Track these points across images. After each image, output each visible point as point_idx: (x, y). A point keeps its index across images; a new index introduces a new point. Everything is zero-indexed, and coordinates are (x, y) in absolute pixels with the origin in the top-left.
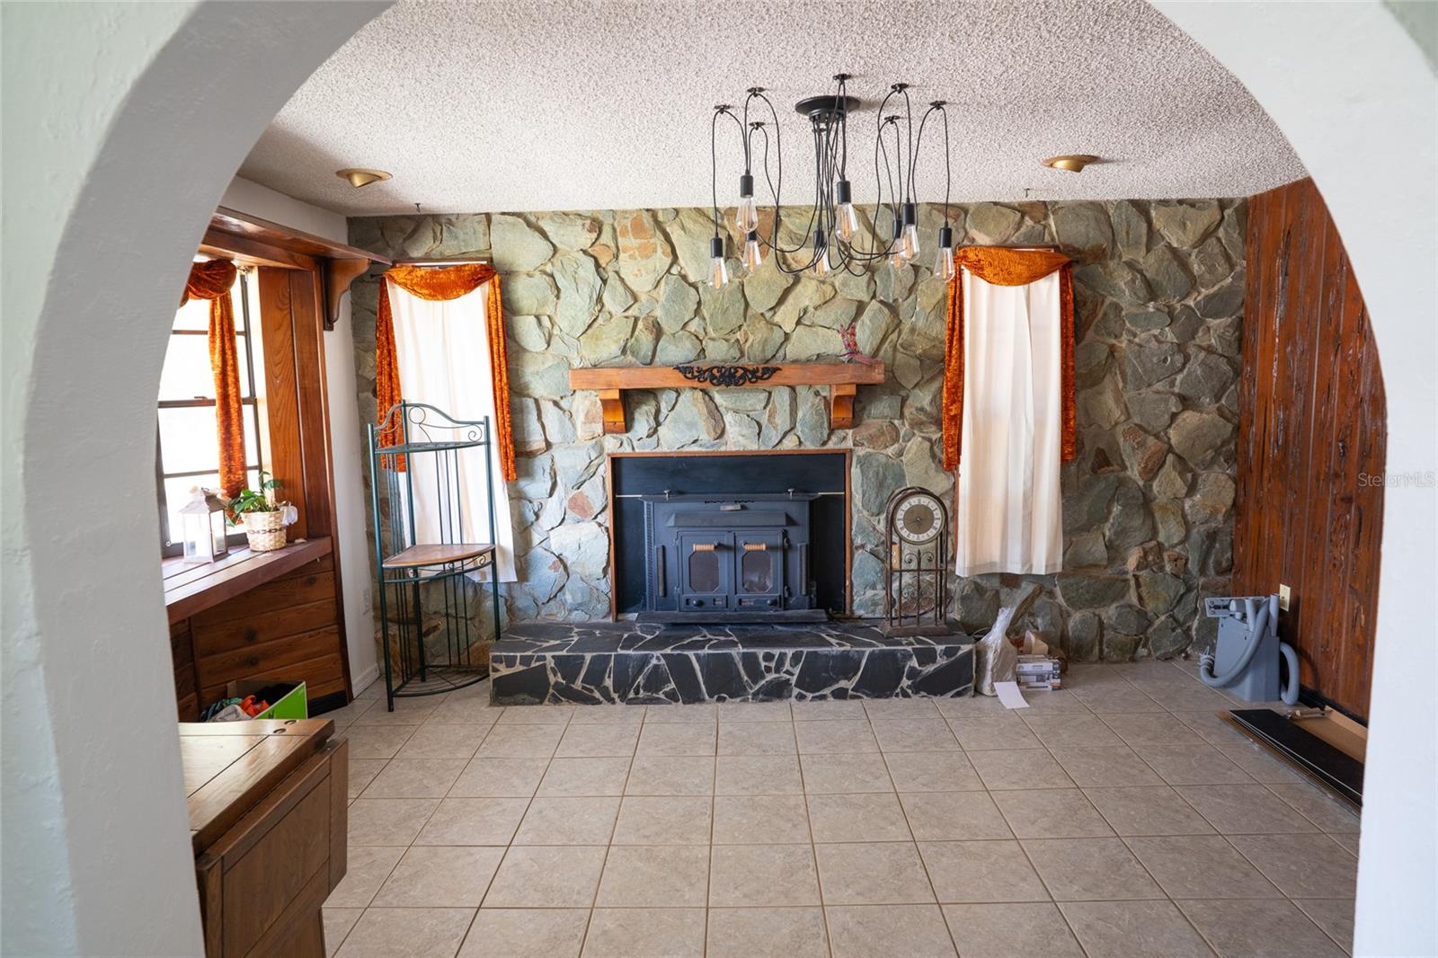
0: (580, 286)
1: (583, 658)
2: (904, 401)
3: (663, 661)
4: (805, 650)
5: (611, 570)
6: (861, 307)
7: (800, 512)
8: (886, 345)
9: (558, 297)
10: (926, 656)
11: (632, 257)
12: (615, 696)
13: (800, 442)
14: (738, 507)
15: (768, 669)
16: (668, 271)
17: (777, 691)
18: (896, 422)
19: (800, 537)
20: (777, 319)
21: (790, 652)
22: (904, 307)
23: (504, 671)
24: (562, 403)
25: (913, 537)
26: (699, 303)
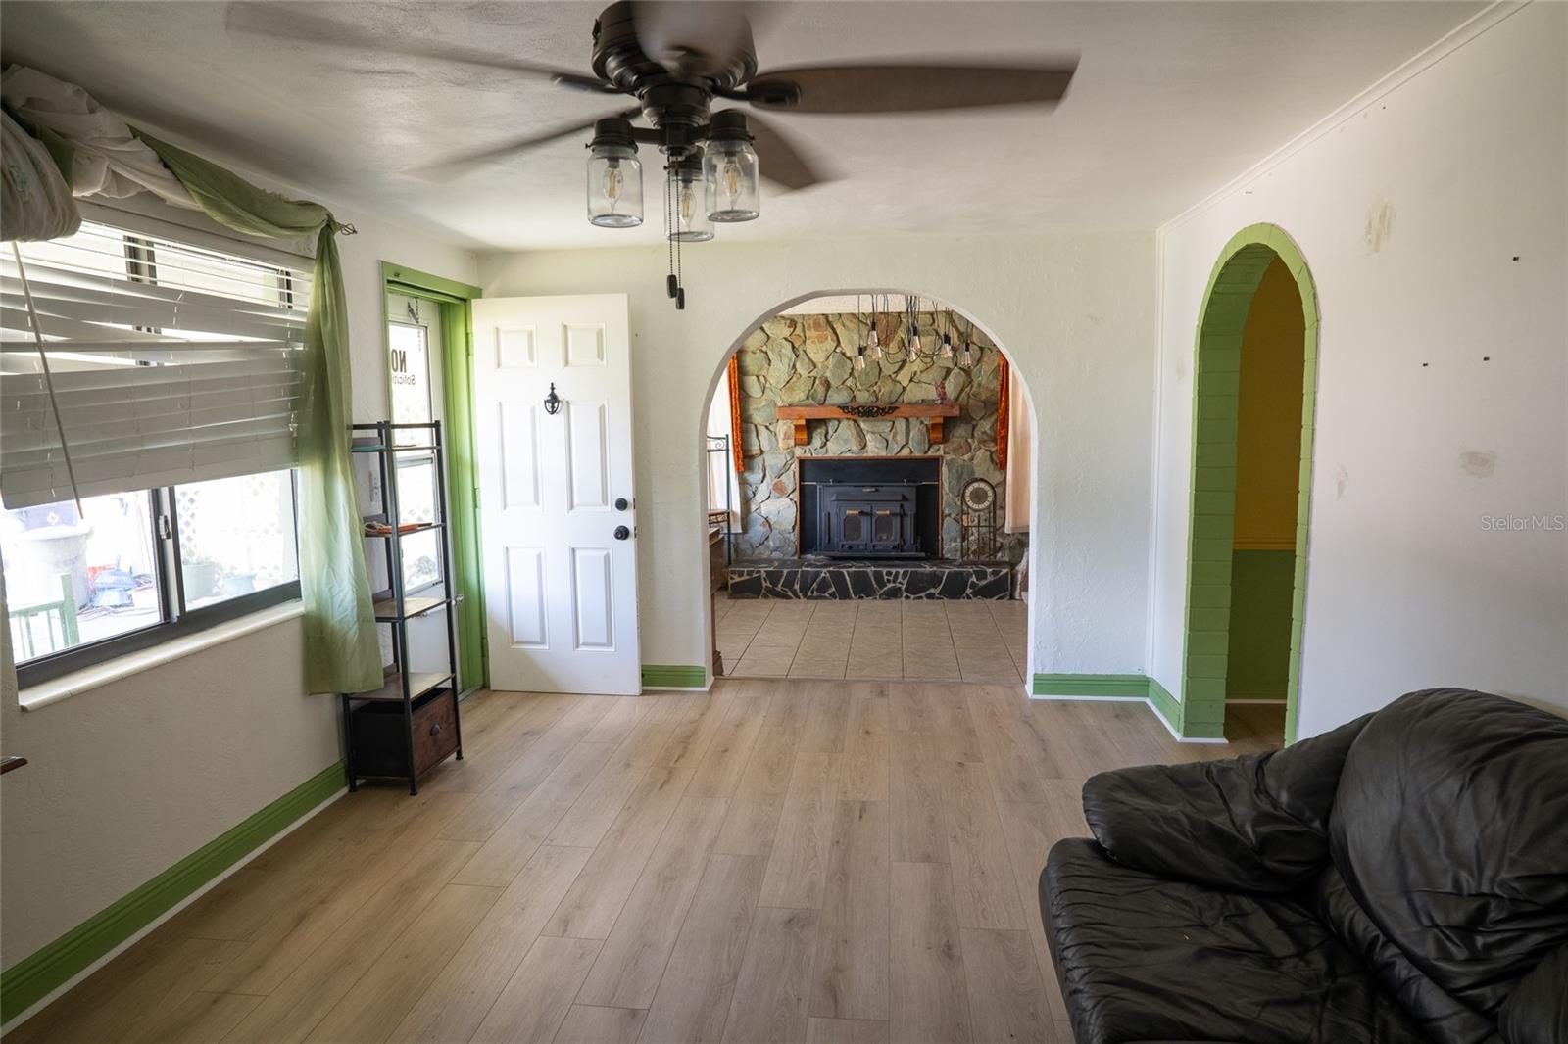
0: (783, 358)
1: (782, 572)
2: (974, 428)
3: (828, 575)
4: (910, 570)
5: (797, 528)
6: (948, 371)
7: (911, 493)
8: (963, 394)
9: (769, 365)
10: (981, 575)
11: (813, 342)
12: (800, 595)
13: (912, 452)
14: (873, 489)
15: (889, 581)
16: (834, 350)
17: (894, 594)
18: (970, 440)
19: (910, 508)
20: (898, 378)
21: (901, 571)
22: (975, 371)
23: (737, 579)
24: (771, 427)
25: (976, 507)
26: (852, 369)
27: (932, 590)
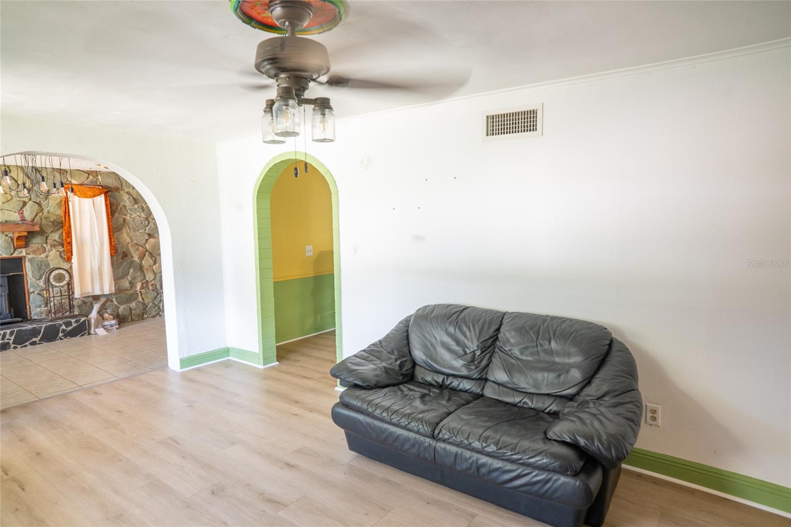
2: (47, 238)
4: (16, 329)
6: (25, 204)
7: (3, 281)
8: (37, 217)
10: (68, 324)
17: (4, 347)
18: (44, 245)
21: (8, 331)
22: (44, 203)
25: (58, 284)
27: (34, 339)
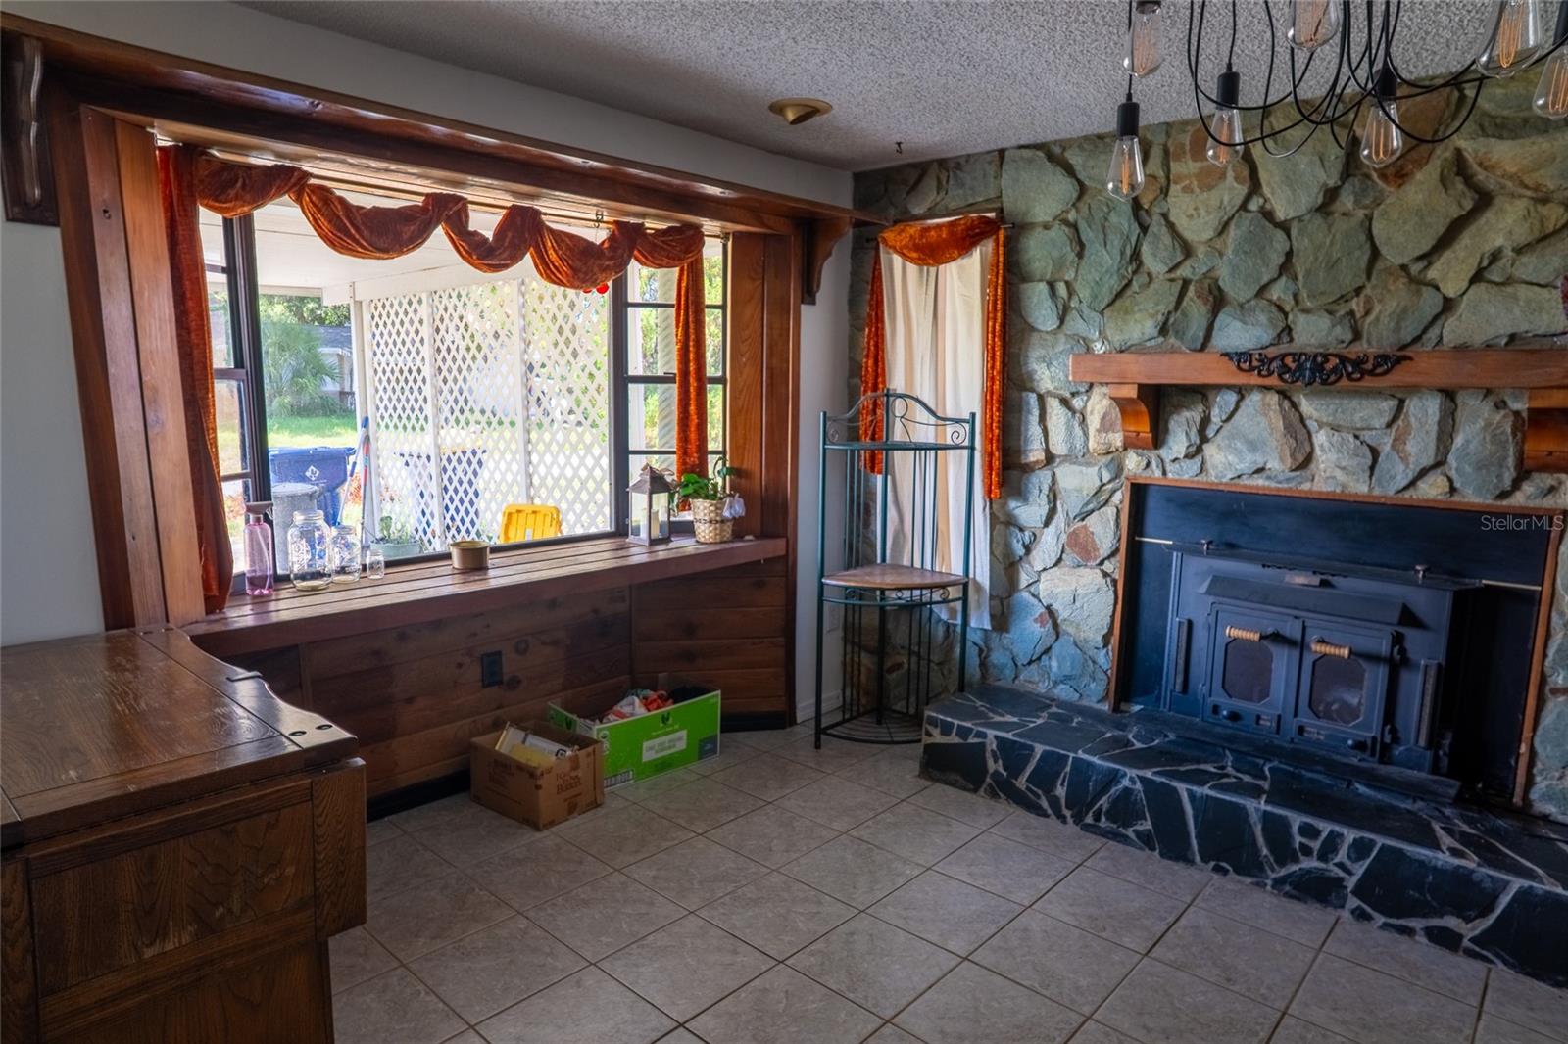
0: (1111, 236)
1: (1032, 749)
3: (1139, 786)
4: (1381, 841)
5: (1115, 640)
7: (1431, 602)
9: (1080, 255)
11: (1187, 190)
12: (1068, 813)
13: (1453, 490)
14: (1316, 580)
15: (1307, 851)
16: (1243, 207)
17: (1318, 890)
19: (1427, 650)
20: (1432, 274)
21: (1350, 835)
23: (938, 738)
24: (1077, 403)
26: (1289, 254)
27: (1451, 922)
